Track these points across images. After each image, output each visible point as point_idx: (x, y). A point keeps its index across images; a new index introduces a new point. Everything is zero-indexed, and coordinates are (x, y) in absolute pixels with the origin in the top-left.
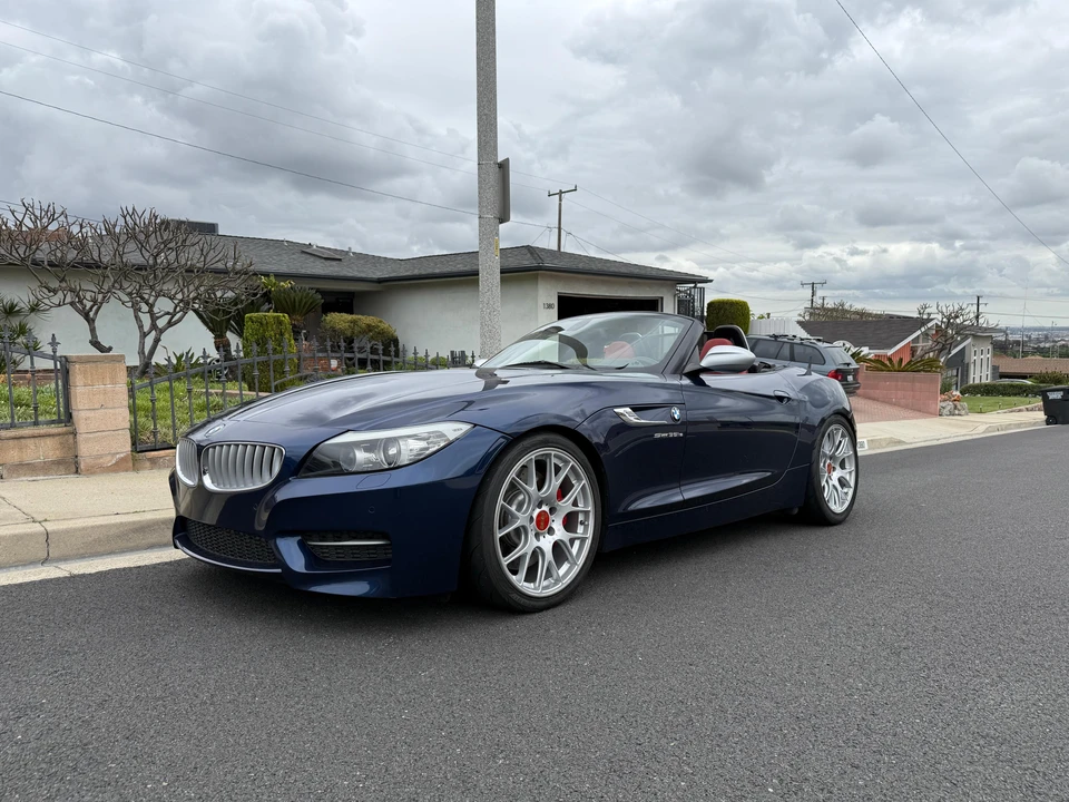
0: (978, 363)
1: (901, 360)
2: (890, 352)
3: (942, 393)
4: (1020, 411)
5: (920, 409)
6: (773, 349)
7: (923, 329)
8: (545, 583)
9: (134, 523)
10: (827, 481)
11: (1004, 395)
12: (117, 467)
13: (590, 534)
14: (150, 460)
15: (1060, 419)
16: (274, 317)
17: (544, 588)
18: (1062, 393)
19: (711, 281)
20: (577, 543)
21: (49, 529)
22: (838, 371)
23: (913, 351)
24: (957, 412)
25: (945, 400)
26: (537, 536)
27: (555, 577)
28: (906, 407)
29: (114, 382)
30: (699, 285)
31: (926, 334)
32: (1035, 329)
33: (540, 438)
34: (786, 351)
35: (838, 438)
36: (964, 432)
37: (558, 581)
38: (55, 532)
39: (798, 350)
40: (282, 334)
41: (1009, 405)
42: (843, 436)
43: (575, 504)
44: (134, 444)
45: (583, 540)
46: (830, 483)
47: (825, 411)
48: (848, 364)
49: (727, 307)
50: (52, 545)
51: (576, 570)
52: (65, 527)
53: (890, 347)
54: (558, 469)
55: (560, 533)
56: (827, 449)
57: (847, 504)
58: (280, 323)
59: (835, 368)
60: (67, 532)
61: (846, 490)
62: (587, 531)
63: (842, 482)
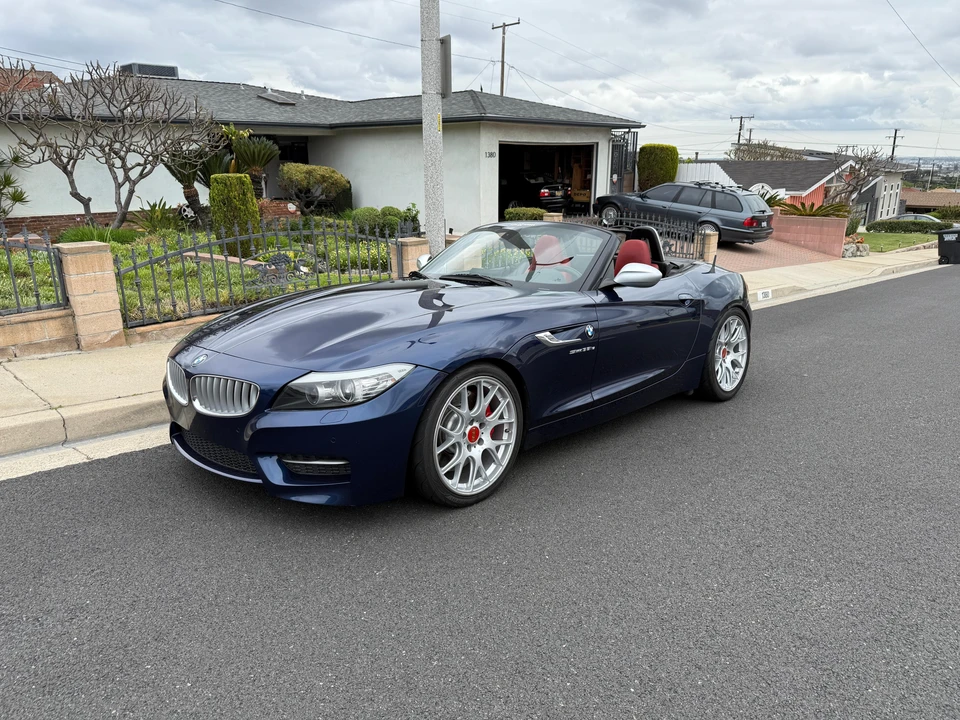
0: (887, 198)
1: (813, 205)
2: (804, 194)
3: (847, 235)
4: (918, 249)
5: (826, 252)
6: (696, 195)
7: (837, 171)
8: (476, 482)
9: (134, 406)
10: (721, 365)
11: (905, 231)
12: (113, 342)
13: (513, 440)
14: (140, 334)
15: (952, 259)
16: (237, 178)
17: (475, 487)
18: (956, 235)
19: (644, 126)
20: (502, 449)
21: (65, 416)
22: (753, 218)
23: (827, 191)
24: (859, 253)
25: (849, 243)
26: (469, 447)
27: (484, 476)
28: (813, 249)
29: (102, 269)
30: (632, 130)
31: (839, 176)
32: (947, 159)
33: (471, 369)
34: (708, 198)
35: (735, 326)
36: (860, 275)
37: (486, 479)
38: (70, 418)
39: (719, 197)
40: (244, 194)
41: (909, 243)
42: (738, 324)
43: (501, 417)
44: (124, 321)
45: (507, 446)
46: (724, 365)
47: (725, 301)
48: (763, 212)
49: (658, 152)
50: (68, 429)
51: (501, 470)
52: (78, 413)
53: (805, 188)
54: (486, 391)
55: (488, 442)
56: (723, 337)
57: (737, 382)
58: (243, 183)
59: (750, 215)
60: (79, 417)
61: (737, 370)
62: (510, 439)
63: (734, 364)
